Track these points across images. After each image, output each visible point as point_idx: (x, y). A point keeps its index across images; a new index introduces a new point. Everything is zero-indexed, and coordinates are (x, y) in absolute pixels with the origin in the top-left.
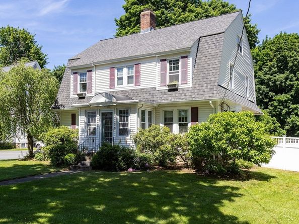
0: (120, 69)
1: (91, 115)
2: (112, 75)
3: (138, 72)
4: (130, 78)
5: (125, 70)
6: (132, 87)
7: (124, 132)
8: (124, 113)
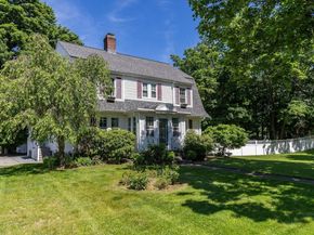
0: (145, 84)
1: (149, 120)
2: (139, 88)
3: (160, 91)
4: (153, 93)
5: (149, 86)
6: (155, 100)
7: (177, 134)
8: (176, 121)
